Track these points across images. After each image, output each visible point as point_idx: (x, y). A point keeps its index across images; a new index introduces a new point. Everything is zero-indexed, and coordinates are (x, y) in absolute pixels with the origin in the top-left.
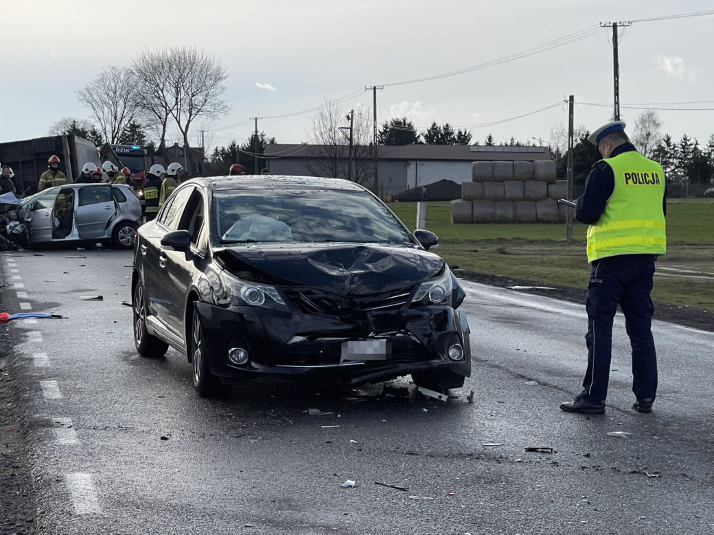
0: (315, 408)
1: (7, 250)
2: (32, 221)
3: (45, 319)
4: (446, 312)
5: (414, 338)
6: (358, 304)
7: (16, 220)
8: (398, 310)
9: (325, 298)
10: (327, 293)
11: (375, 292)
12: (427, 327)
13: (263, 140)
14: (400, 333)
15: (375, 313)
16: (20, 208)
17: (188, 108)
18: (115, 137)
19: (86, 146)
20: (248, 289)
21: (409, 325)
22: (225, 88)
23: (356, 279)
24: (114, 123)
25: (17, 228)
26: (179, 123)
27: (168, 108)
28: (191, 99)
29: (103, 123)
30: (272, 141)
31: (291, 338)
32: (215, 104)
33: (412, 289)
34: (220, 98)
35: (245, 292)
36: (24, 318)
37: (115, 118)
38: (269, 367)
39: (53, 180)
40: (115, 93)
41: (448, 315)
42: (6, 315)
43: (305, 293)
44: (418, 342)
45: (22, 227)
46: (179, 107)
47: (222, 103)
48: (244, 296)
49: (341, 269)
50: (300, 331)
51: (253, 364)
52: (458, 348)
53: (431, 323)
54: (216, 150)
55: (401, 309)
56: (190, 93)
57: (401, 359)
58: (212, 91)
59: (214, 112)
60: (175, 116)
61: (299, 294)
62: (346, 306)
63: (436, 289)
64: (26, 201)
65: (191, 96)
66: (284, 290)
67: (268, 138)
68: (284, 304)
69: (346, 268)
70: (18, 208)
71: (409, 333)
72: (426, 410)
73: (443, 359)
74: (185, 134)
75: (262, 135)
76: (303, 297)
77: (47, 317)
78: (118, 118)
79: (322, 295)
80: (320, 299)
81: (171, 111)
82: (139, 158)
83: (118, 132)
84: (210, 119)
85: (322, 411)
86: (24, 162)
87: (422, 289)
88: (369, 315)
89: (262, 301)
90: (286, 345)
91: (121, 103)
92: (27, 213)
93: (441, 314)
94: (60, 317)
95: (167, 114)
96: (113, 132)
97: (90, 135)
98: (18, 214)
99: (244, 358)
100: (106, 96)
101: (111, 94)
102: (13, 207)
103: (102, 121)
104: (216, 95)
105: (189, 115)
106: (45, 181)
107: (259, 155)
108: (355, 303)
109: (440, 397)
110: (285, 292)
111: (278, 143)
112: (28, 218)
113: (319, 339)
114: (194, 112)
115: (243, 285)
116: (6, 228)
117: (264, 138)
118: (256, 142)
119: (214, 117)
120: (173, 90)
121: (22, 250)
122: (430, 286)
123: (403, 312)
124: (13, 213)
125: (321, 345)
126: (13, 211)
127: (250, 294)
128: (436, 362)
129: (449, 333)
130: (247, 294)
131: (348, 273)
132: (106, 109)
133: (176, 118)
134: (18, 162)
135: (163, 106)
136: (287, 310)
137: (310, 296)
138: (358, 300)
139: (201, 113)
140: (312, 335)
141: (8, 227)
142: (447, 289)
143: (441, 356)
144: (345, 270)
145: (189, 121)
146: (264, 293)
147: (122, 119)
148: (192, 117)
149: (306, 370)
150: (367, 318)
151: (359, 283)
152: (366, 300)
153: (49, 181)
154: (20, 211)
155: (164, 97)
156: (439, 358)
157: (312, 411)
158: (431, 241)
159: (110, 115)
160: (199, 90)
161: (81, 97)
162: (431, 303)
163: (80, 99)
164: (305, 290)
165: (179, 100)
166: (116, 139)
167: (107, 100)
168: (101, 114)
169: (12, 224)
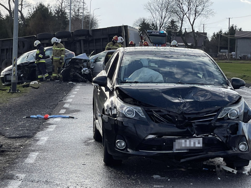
0: (158, 175)
1: (81, 82)
2: (94, 67)
3: (65, 119)
4: (237, 124)
5: (218, 138)
6: (187, 118)
7: (86, 67)
8: (210, 122)
9: (168, 115)
10: (169, 112)
11: (197, 112)
12: (226, 132)
13: (236, 29)
14: (211, 135)
15: (197, 123)
16: (89, 61)
17: (194, 13)
18: (161, 27)
19: (133, 31)
20: (127, 108)
21: (216, 131)
22: (213, 3)
23: (187, 104)
24: (161, 20)
25: (87, 71)
26: (189, 20)
27: (184, 12)
28: (196, 9)
29: (156, 20)
30: (240, 30)
31: (147, 136)
32: (208, 11)
33: (219, 111)
34: (210, 8)
35: (126, 109)
36: (56, 117)
37: (162, 17)
38: (135, 151)
39: (112, 47)
40: (162, 5)
41: (239, 126)
42: (47, 115)
43: (156, 111)
44: (220, 140)
45: (89, 71)
46: (190, 12)
47: (211, 10)
48: (125, 112)
49: (180, 99)
50: (152, 132)
51: (128, 150)
52: (245, 144)
53: (228, 130)
54: (214, 34)
55: (211, 122)
56: (195, 5)
57: (211, 149)
58: (206, 4)
59: (207, 15)
60: (188, 17)
61: (152, 112)
62: (180, 119)
63: (233, 111)
64: (92, 58)
65: (196, 6)
66: (146, 109)
67: (238, 28)
68: (145, 117)
69: (183, 98)
70: (88, 61)
71: (215, 135)
72: (219, 179)
73: (234, 150)
74: (192, 26)
75: (236, 27)
76: (155, 114)
77: (67, 118)
78: (163, 17)
79: (166, 113)
80: (165, 115)
81: (185, 14)
82: (164, 37)
83: (162, 25)
84: (205, 18)
85: (162, 176)
86: (103, 39)
87: (224, 111)
88: (193, 125)
89: (133, 116)
90: (144, 139)
91: (165, 10)
92: (92, 64)
93: (234, 125)
94: (73, 118)
95: (183, 16)
96: (160, 24)
97: (151, 26)
98: (87, 64)
99: (123, 146)
100: (157, 7)
101: (160, 6)
102: (85, 61)
103: (155, 19)
104: (208, 6)
105: (194, 16)
106: (108, 47)
107: (230, 37)
108: (186, 117)
109: (233, 171)
110: (146, 111)
111: (243, 31)
112: (92, 66)
113: (164, 137)
114: (197, 15)
115: (125, 106)
116: (81, 71)
117: (236, 28)
118: (232, 30)
119: (207, 17)
120: (187, 4)
121: (89, 82)
122: (230, 109)
123: (212, 123)
124: (85, 64)
125: (164, 141)
126: (85, 63)
127: (128, 111)
128: (230, 152)
129: (238, 136)
130: (126, 111)
131: (183, 101)
132: (157, 13)
133: (188, 18)
134: (100, 39)
135: (182, 12)
136: (146, 120)
137: (159, 113)
138: (187, 116)
139: (200, 15)
140: (159, 135)
141: (82, 71)
142: (240, 111)
143: (233, 148)
144: (181, 99)
145: (195, 19)
146: (135, 111)
147: (165, 18)
148: (196, 17)
149: (156, 153)
150: (192, 126)
151: (188, 107)
152: (192, 116)
153: (110, 47)
154: (89, 63)
155: (182, 7)
156: (232, 149)
157: (155, 177)
158: (242, 84)
159: (159, 16)
160: (200, 4)
161: (145, 8)
162: (229, 119)
163: (144, 9)
164: (157, 110)
165: (190, 9)
166: (161, 28)
167: (158, 9)
168: (154, 16)
169: (84, 69)
